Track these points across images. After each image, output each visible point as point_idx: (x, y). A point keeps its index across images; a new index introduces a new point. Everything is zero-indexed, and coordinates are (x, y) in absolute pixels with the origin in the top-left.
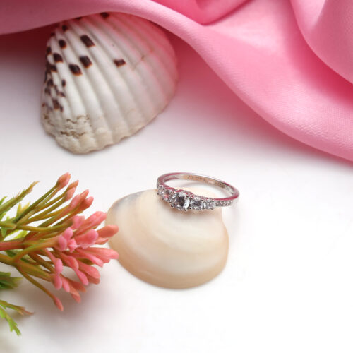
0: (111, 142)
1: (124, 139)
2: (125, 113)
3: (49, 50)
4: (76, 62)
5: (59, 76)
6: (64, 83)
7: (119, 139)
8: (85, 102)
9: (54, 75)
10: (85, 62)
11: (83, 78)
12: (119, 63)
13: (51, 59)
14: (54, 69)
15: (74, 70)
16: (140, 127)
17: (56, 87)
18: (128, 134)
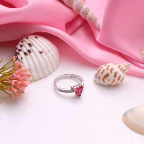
0: (37, 79)
1: (42, 78)
2: (42, 69)
3: (17, 48)
4: (26, 51)
5: (20, 56)
6: (22, 58)
7: (40, 78)
8: (29, 64)
9: (18, 56)
10: (29, 51)
11: (28, 57)
12: (41, 52)
13: (17, 51)
14: (19, 54)
15: (25, 54)
16: (47, 75)
17: (19, 60)
18: (43, 77)
